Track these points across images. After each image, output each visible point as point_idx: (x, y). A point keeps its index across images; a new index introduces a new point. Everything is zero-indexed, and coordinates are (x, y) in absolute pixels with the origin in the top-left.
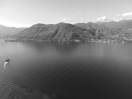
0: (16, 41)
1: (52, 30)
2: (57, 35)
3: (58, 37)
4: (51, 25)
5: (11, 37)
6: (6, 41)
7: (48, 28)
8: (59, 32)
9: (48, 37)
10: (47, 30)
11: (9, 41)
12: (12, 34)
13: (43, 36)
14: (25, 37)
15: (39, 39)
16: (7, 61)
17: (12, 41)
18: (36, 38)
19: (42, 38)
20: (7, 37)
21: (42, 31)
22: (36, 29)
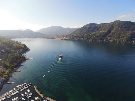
0: (69, 40)
1: (104, 29)
2: (109, 35)
3: (110, 37)
4: (104, 25)
5: (66, 36)
6: (62, 40)
7: (99, 28)
8: (112, 32)
9: (99, 37)
10: (98, 29)
11: (64, 40)
12: (67, 34)
13: (93, 36)
14: (76, 36)
15: (89, 38)
16: (61, 57)
17: (66, 40)
18: (86, 38)
19: (92, 38)
20: (63, 36)
21: (93, 30)
22: (87, 28)
